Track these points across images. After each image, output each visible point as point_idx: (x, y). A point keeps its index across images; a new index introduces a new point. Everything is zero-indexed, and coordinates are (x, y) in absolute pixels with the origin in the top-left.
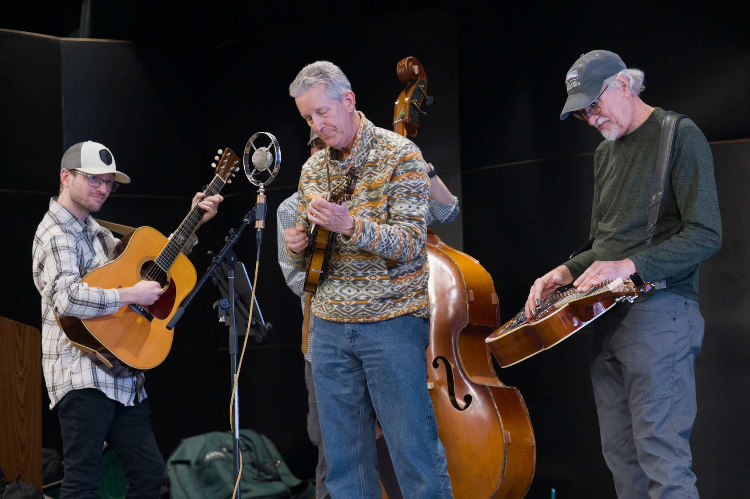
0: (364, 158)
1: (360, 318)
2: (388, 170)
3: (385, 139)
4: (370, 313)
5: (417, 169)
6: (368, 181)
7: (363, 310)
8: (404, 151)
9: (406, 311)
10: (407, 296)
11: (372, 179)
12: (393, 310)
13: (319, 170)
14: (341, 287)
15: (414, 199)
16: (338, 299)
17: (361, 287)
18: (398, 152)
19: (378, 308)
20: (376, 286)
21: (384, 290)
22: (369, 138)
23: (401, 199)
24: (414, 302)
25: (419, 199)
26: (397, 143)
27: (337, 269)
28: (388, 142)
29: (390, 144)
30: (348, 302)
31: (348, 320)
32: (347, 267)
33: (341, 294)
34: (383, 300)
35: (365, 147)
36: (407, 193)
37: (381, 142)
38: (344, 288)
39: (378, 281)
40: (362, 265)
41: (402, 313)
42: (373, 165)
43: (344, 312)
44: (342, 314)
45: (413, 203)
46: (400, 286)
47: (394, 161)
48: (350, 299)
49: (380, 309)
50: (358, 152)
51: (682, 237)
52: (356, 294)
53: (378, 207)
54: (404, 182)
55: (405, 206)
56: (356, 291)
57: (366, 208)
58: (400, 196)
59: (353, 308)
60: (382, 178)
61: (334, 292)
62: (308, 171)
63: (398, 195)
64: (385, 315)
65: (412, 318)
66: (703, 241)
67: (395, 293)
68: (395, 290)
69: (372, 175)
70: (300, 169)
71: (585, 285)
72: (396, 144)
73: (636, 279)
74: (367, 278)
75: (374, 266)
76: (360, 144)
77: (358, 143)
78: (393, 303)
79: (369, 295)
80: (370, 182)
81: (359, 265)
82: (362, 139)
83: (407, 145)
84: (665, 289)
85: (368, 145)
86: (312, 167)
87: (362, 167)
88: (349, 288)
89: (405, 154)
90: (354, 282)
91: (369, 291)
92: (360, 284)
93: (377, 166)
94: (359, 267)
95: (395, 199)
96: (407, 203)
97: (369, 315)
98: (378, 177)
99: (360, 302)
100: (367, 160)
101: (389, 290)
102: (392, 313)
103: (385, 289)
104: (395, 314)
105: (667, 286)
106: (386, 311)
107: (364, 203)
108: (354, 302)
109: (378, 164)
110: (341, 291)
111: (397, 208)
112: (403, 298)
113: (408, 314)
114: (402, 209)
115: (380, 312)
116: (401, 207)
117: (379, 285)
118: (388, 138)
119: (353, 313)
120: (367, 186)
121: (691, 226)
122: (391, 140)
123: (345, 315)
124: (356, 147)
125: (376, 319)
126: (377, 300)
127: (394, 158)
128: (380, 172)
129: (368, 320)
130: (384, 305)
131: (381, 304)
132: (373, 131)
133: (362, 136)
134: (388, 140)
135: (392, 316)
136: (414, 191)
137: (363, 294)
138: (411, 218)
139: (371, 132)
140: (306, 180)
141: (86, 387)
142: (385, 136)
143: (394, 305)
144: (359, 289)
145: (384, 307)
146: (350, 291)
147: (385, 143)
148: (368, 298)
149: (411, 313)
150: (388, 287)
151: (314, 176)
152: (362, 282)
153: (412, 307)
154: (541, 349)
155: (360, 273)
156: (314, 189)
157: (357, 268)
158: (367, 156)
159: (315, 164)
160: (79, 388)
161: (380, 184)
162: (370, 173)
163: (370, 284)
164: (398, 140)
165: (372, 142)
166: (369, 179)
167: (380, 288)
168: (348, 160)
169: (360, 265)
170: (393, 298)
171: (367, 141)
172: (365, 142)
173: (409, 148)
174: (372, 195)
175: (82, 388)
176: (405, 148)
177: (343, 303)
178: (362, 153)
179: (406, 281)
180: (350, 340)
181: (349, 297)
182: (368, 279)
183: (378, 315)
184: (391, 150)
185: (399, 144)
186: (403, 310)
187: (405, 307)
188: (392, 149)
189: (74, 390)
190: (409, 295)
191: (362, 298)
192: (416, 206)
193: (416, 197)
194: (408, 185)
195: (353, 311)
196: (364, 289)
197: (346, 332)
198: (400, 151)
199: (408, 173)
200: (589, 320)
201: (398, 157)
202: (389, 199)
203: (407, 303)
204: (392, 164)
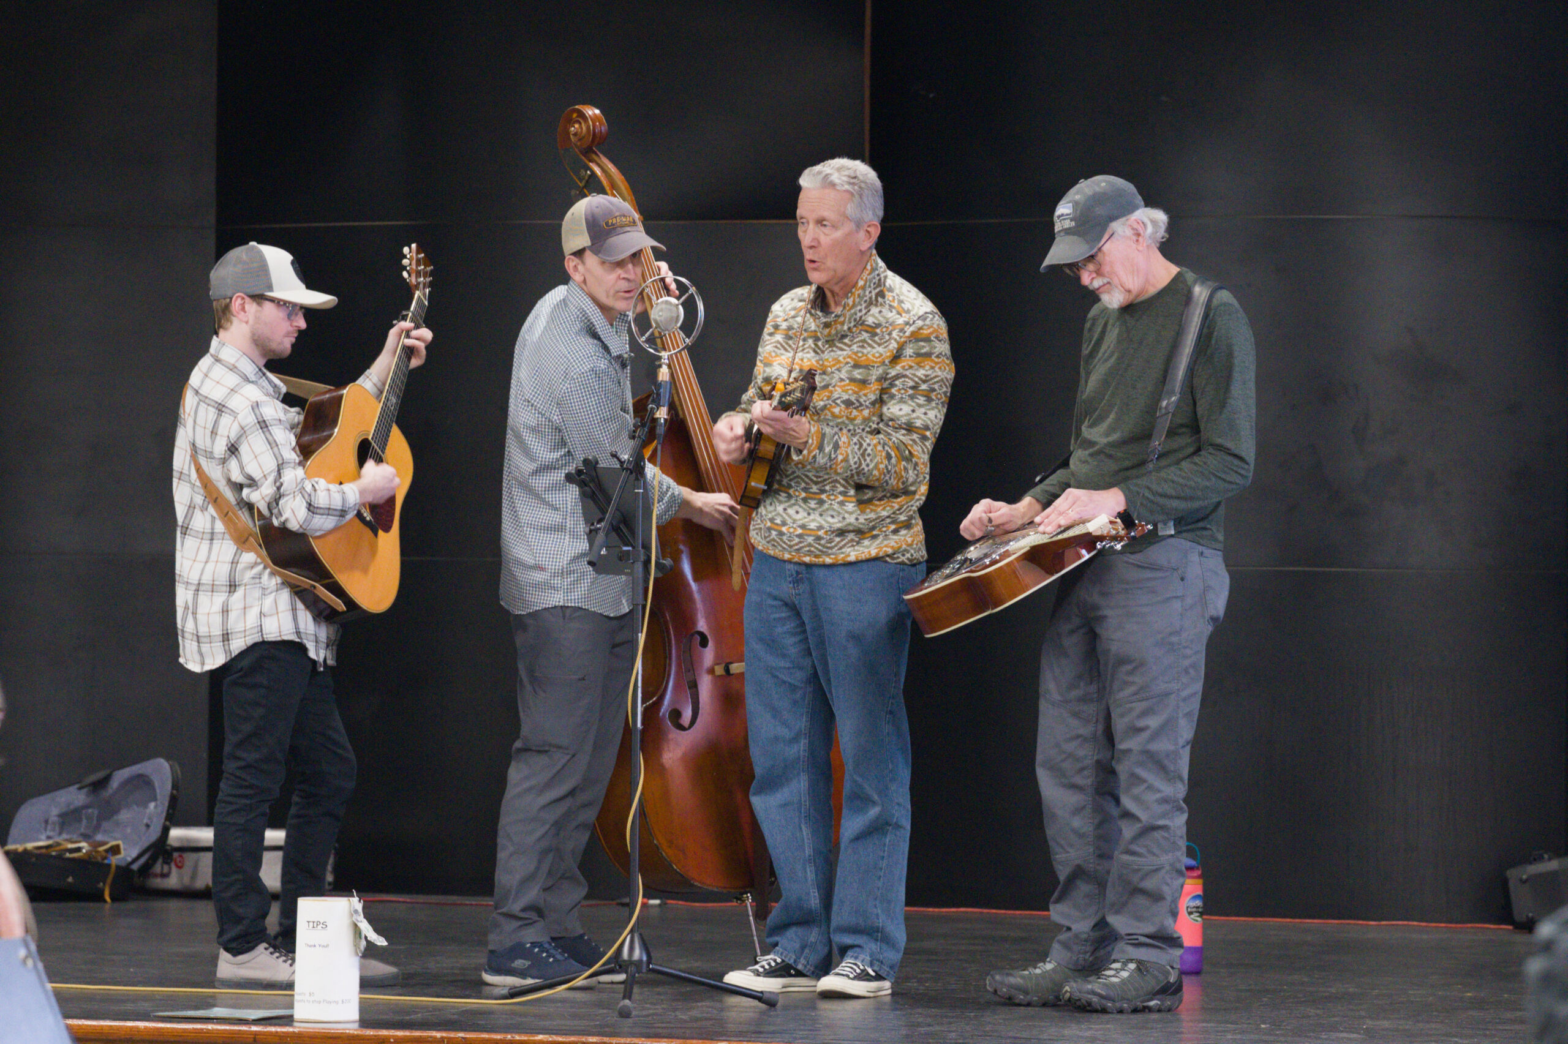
0: (861, 317)
1: (806, 555)
2: (891, 347)
3: (898, 295)
4: (820, 551)
5: (933, 354)
6: (858, 352)
7: (810, 545)
8: (920, 323)
9: (874, 553)
10: (880, 530)
11: (865, 351)
12: (854, 550)
13: (794, 317)
14: (787, 504)
15: (921, 400)
16: (778, 521)
17: (814, 509)
18: (911, 322)
19: (833, 544)
20: (834, 510)
21: (844, 518)
22: (875, 289)
23: (902, 398)
24: (889, 539)
25: (929, 400)
26: (913, 305)
27: (787, 476)
28: (901, 302)
29: (903, 305)
30: (792, 530)
31: (789, 556)
32: (798, 477)
33: (784, 515)
34: (842, 533)
35: (866, 301)
36: (912, 388)
37: (891, 299)
38: (791, 506)
39: (838, 503)
40: (820, 477)
41: (868, 556)
42: (872, 330)
43: (785, 543)
44: (781, 546)
45: (920, 406)
46: (872, 516)
47: (901, 334)
48: (795, 526)
49: (836, 546)
50: (854, 306)
51: (1196, 464)
52: (805, 518)
53: (861, 393)
54: (911, 371)
55: (906, 409)
56: (805, 514)
57: (843, 391)
58: (903, 391)
59: (797, 540)
60: (881, 355)
61: (775, 510)
62: (777, 316)
63: (900, 389)
64: (842, 556)
65: (883, 565)
66: (1225, 472)
67: (861, 526)
68: (862, 520)
69: (865, 345)
70: (767, 311)
71: (1049, 524)
72: (910, 308)
73: (1126, 518)
74: (824, 496)
75: (836, 481)
76: (859, 295)
77: (857, 293)
78: (857, 539)
79: (823, 522)
80: (860, 355)
81: (815, 476)
82: (863, 288)
83: (926, 313)
84: (1173, 534)
85: (871, 298)
86: (784, 311)
87: (854, 330)
88: (796, 508)
89: (920, 328)
90: (805, 500)
91: (823, 517)
92: (813, 504)
93: (876, 334)
94: (815, 479)
95: (895, 395)
96: (910, 405)
97: (818, 553)
98: (874, 351)
99: (809, 532)
100: (864, 321)
101: (851, 519)
102: (852, 554)
103: (846, 516)
104: (857, 557)
105: (1175, 530)
106: (843, 550)
107: (843, 383)
108: (799, 531)
109: (878, 331)
110: (785, 509)
111: (895, 409)
112: (875, 533)
113: (876, 559)
114: (901, 413)
115: (834, 550)
116: (901, 410)
117: (839, 510)
118: (902, 294)
119: (796, 547)
120: (854, 360)
121: (1211, 450)
122: (905, 298)
123: (784, 548)
124: (852, 299)
125: (828, 560)
126: (833, 532)
127: (902, 330)
128: (879, 345)
129: (817, 560)
130: (842, 540)
131: (838, 539)
132: (883, 279)
133: (865, 285)
134: (902, 298)
135: (852, 558)
136: (924, 387)
137: (814, 521)
138: (909, 428)
139: (880, 280)
140: (772, 330)
141: (286, 638)
142: (897, 291)
143: (858, 543)
144: (811, 511)
145: (843, 543)
146: (797, 512)
147: (896, 301)
148: (820, 528)
149: (883, 557)
150: (851, 513)
151: (784, 325)
152: (815, 502)
153: (884, 549)
155: (815, 489)
156: (779, 346)
157: (812, 480)
158: (866, 314)
159: (790, 307)
160: (274, 639)
161: (876, 362)
162: (864, 341)
163: (826, 506)
164: (915, 301)
165: (877, 295)
166: (860, 349)
167: (839, 513)
168: (836, 316)
169: (817, 477)
170: (859, 532)
171: (870, 292)
172: (867, 293)
173: (928, 320)
174: (858, 374)
175: (279, 639)
176: (923, 318)
177: (784, 529)
178: (859, 308)
179: (884, 509)
180: (791, 585)
181: (794, 521)
182: (825, 499)
183: (833, 554)
184: (901, 315)
185: (916, 308)
186: (869, 552)
187: (873, 548)
188: (904, 315)
189: (263, 643)
190: (884, 529)
191: (813, 525)
192: (923, 410)
193: (925, 396)
194: (917, 377)
195: (797, 544)
196: (817, 513)
197: (787, 572)
198: (914, 322)
199: (919, 359)
201: (909, 330)
202: (883, 391)
203: (878, 542)
204: (898, 338)
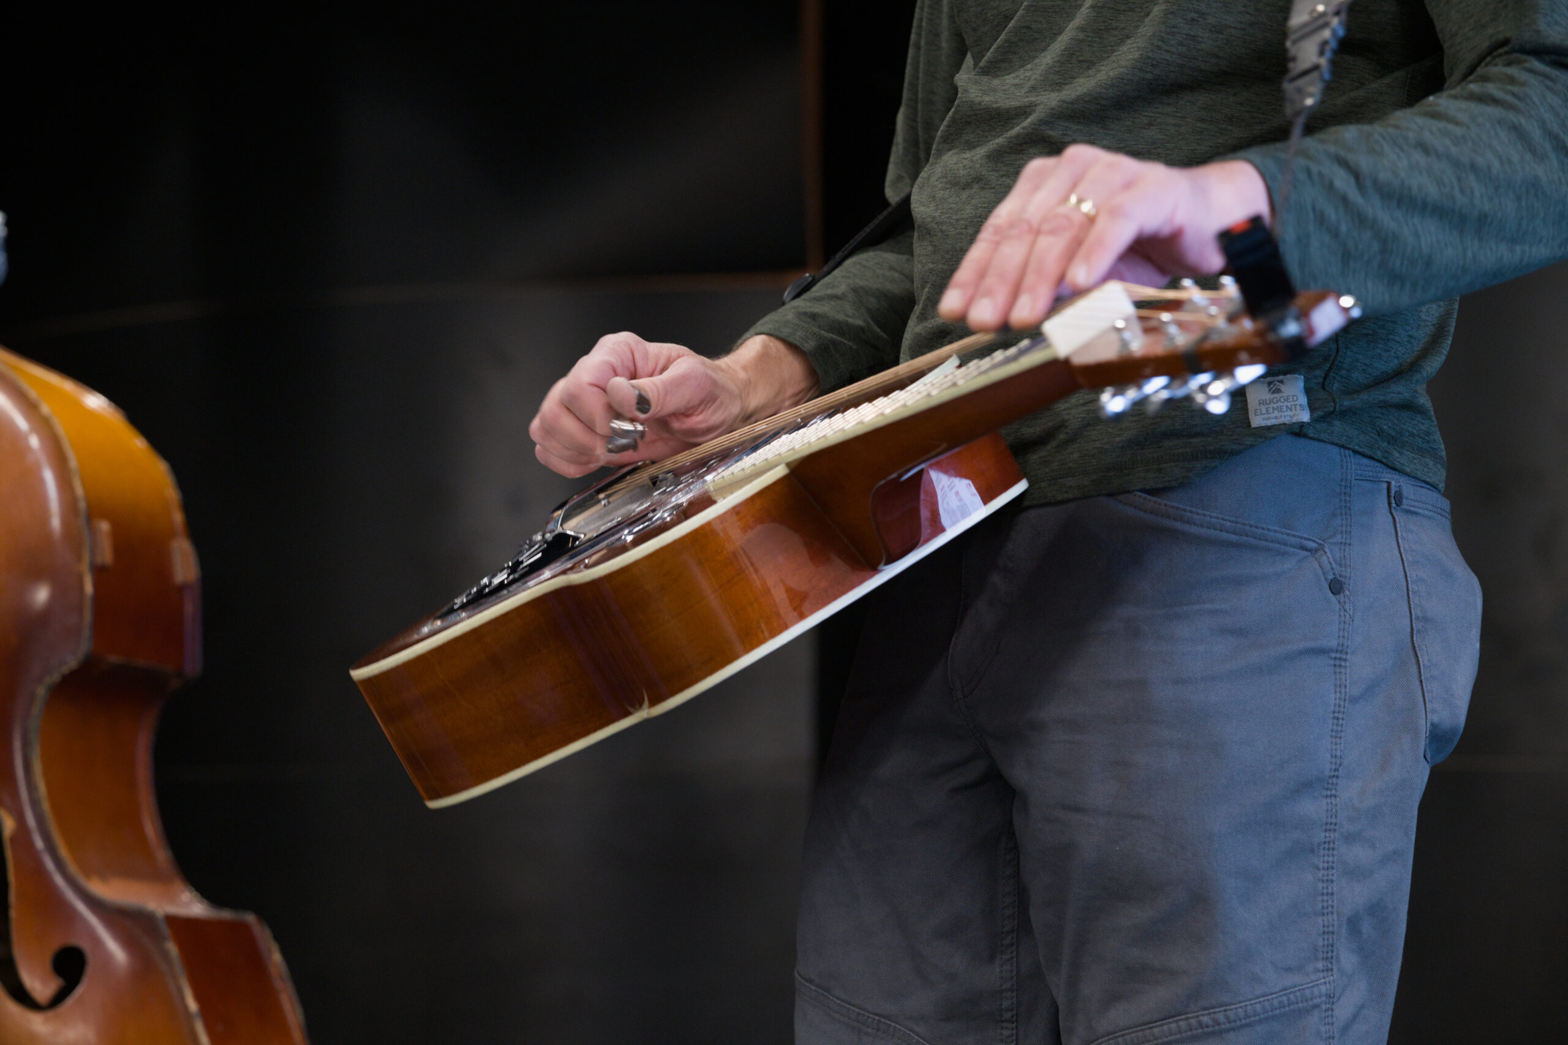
84: (1302, 425)
105: (1312, 408)
154: (626, 714)
200: (892, 559)
